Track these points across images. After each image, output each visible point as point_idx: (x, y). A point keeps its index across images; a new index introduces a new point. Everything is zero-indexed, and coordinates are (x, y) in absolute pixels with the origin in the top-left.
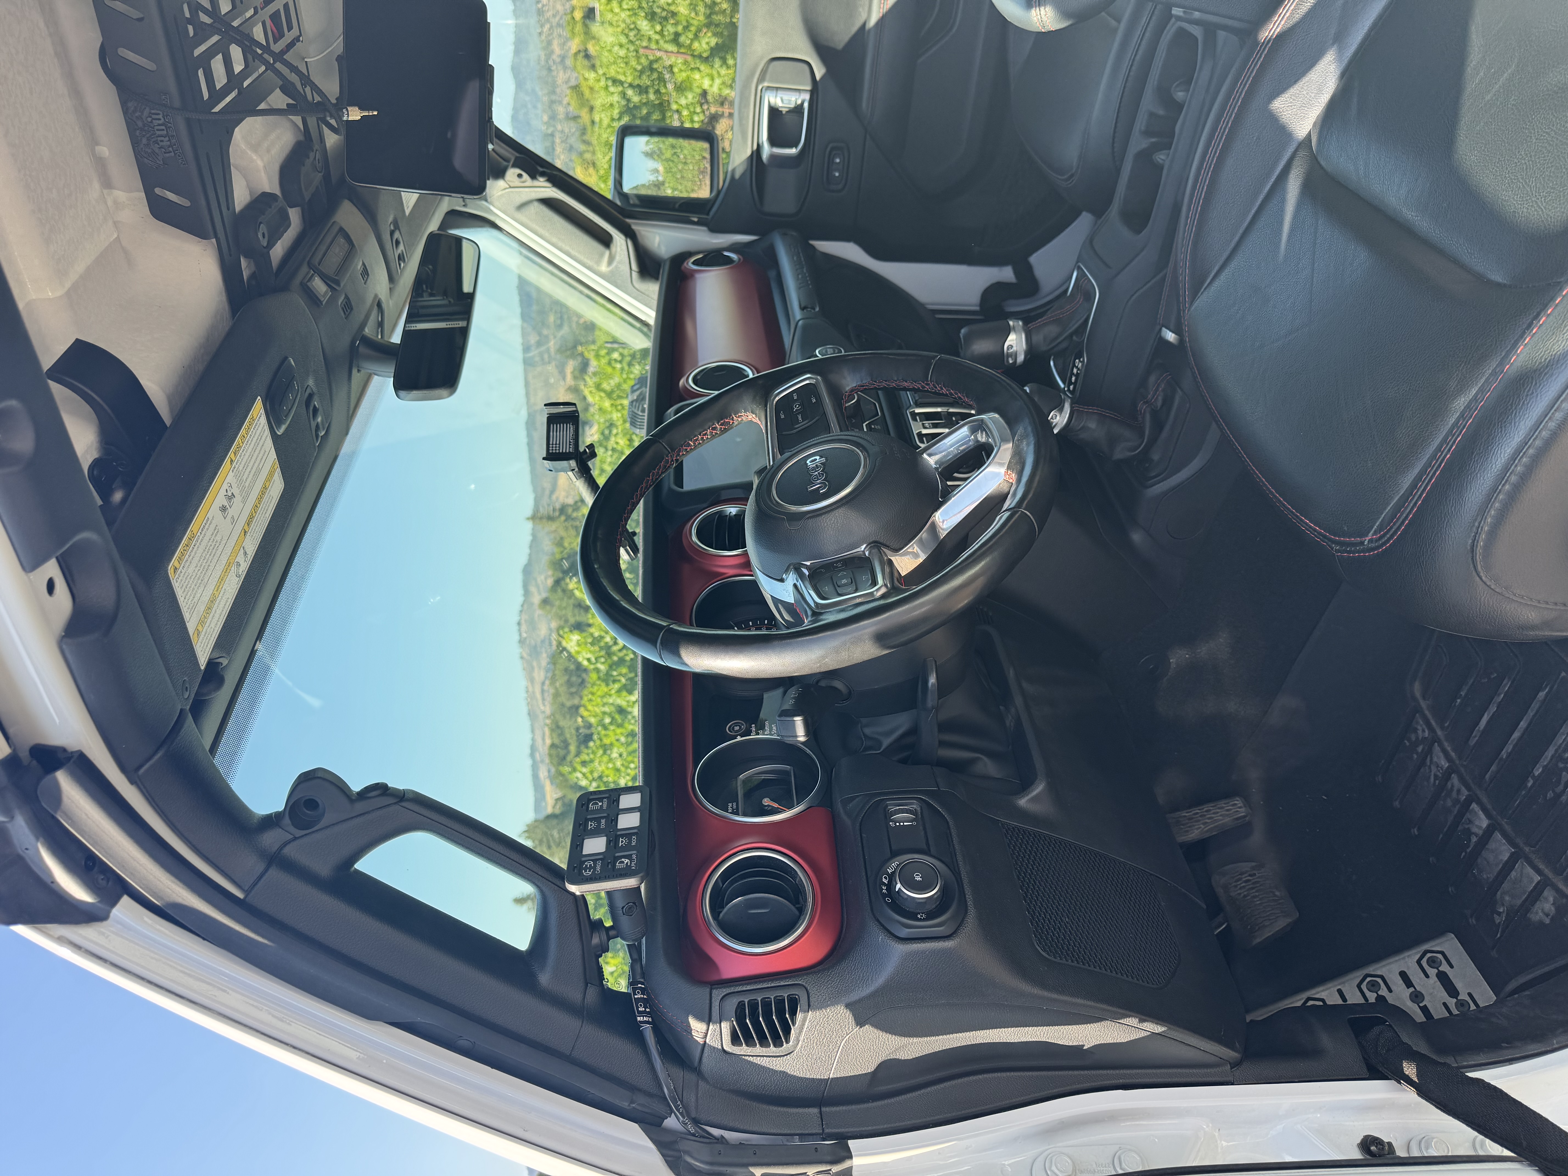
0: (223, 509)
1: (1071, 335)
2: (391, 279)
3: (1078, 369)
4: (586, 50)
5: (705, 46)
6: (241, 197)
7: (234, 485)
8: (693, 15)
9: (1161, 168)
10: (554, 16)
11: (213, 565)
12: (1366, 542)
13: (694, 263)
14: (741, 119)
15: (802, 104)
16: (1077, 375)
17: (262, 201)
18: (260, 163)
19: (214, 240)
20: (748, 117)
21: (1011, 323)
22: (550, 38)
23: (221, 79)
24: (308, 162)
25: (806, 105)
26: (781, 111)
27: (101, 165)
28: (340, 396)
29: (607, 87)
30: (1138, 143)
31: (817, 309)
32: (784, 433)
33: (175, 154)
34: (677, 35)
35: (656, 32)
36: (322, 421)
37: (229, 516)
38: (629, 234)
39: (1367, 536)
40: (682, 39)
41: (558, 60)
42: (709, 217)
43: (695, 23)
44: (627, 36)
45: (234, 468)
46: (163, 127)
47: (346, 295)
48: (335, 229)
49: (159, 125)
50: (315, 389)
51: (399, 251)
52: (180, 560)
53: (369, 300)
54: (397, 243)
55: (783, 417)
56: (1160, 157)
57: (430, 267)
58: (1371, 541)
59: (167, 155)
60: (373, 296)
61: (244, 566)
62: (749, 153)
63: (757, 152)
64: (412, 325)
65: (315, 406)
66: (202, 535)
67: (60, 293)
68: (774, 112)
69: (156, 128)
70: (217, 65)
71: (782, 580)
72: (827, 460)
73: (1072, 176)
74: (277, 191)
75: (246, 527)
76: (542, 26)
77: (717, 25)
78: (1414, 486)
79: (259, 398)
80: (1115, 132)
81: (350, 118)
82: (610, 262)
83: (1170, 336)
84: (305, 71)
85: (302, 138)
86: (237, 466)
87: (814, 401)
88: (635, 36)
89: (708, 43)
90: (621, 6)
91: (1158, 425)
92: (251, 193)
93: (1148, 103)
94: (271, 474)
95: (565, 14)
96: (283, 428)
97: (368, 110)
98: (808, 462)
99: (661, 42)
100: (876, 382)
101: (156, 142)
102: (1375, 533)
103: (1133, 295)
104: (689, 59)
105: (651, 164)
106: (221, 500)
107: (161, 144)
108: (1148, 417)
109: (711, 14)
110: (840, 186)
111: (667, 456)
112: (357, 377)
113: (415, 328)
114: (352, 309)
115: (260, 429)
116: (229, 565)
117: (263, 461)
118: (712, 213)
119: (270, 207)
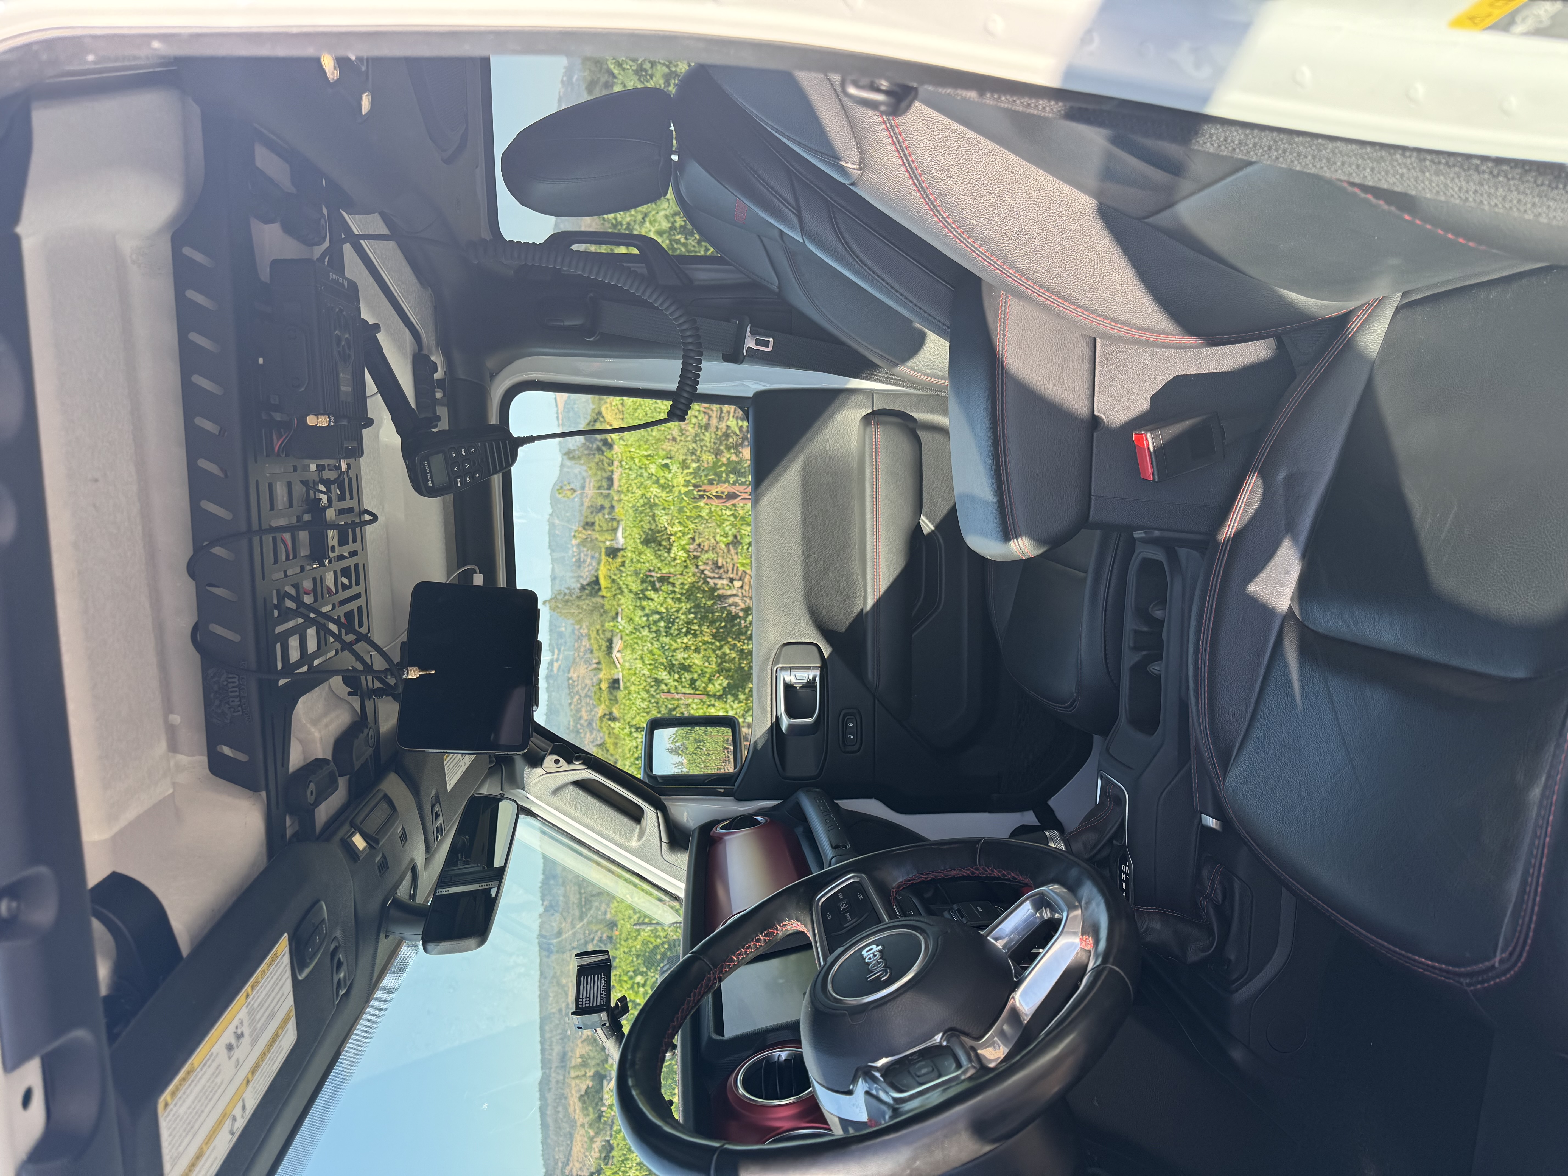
0: (230, 1047)
1: (1110, 840)
2: (428, 849)
3: (1126, 874)
4: (611, 713)
5: (718, 687)
6: (296, 759)
7: (246, 1024)
8: (707, 664)
9: (1159, 677)
10: (583, 689)
11: (207, 1110)
12: (1497, 965)
13: (722, 828)
14: (759, 698)
15: (814, 679)
16: (1127, 882)
17: (314, 766)
18: (317, 735)
19: (264, 794)
20: (766, 695)
21: (1047, 833)
22: (579, 706)
23: (294, 655)
24: (362, 736)
25: (818, 679)
26: (796, 687)
27: (171, 731)
28: (365, 960)
29: (631, 733)
30: (1130, 659)
31: (849, 847)
32: (833, 934)
33: (243, 712)
34: (693, 682)
35: (675, 680)
36: (345, 977)
37: (234, 1058)
38: (660, 807)
39: (1495, 956)
40: (698, 683)
41: (585, 724)
42: (735, 787)
43: (709, 670)
44: (648, 691)
45: (249, 1003)
46: (237, 689)
47: (383, 854)
48: (381, 795)
49: (233, 687)
50: (341, 941)
51: (438, 824)
52: (173, 1094)
53: (405, 863)
54: (437, 816)
55: (830, 918)
56: (1155, 668)
57: (467, 837)
58: (1502, 961)
59: (236, 714)
60: (409, 859)
61: (240, 1124)
62: (769, 725)
63: (777, 723)
64: (444, 890)
65: (339, 959)
66: (203, 1072)
67: (106, 835)
68: (788, 687)
69: (230, 690)
70: (294, 643)
71: (850, 1093)
72: (883, 946)
73: (1074, 701)
74: (330, 758)
75: (250, 1076)
76: (572, 698)
77: (728, 670)
78: (1523, 891)
79: (286, 934)
80: (1105, 655)
81: (409, 677)
82: (640, 837)
83: (1211, 822)
84: (369, 662)
85: (358, 719)
86: (252, 1002)
87: (861, 898)
88: (655, 691)
89: (720, 685)
90: (643, 662)
91: (1225, 922)
92: (305, 758)
93: (1130, 624)
94: (285, 1021)
95: (593, 686)
96: (307, 971)
97: (427, 669)
98: (863, 953)
99: (680, 687)
100: (922, 874)
101: (228, 703)
102: (1503, 951)
103: (1162, 793)
104: (705, 698)
105: (677, 759)
106: (228, 1037)
107: (232, 704)
108: (1212, 912)
109: (721, 663)
110: (856, 748)
111: (710, 974)
112: (384, 944)
113: (447, 892)
114: (388, 868)
115: (282, 968)
116: (224, 1116)
117: (281, 1001)
118: (737, 784)
119: (322, 769)
